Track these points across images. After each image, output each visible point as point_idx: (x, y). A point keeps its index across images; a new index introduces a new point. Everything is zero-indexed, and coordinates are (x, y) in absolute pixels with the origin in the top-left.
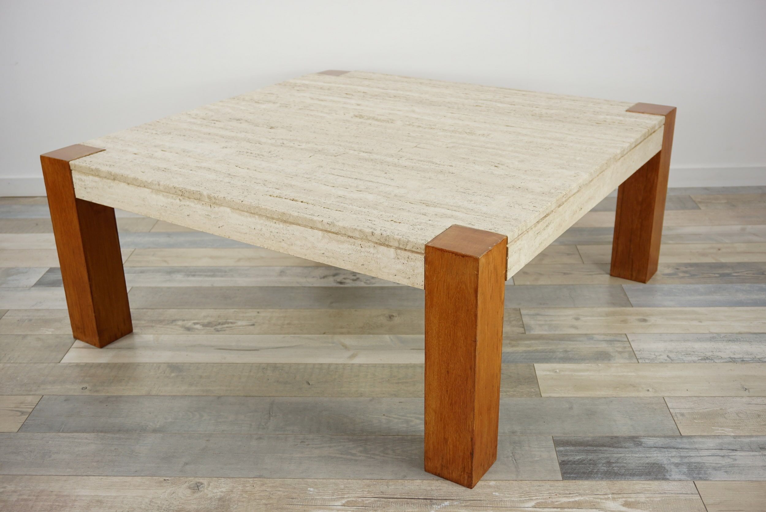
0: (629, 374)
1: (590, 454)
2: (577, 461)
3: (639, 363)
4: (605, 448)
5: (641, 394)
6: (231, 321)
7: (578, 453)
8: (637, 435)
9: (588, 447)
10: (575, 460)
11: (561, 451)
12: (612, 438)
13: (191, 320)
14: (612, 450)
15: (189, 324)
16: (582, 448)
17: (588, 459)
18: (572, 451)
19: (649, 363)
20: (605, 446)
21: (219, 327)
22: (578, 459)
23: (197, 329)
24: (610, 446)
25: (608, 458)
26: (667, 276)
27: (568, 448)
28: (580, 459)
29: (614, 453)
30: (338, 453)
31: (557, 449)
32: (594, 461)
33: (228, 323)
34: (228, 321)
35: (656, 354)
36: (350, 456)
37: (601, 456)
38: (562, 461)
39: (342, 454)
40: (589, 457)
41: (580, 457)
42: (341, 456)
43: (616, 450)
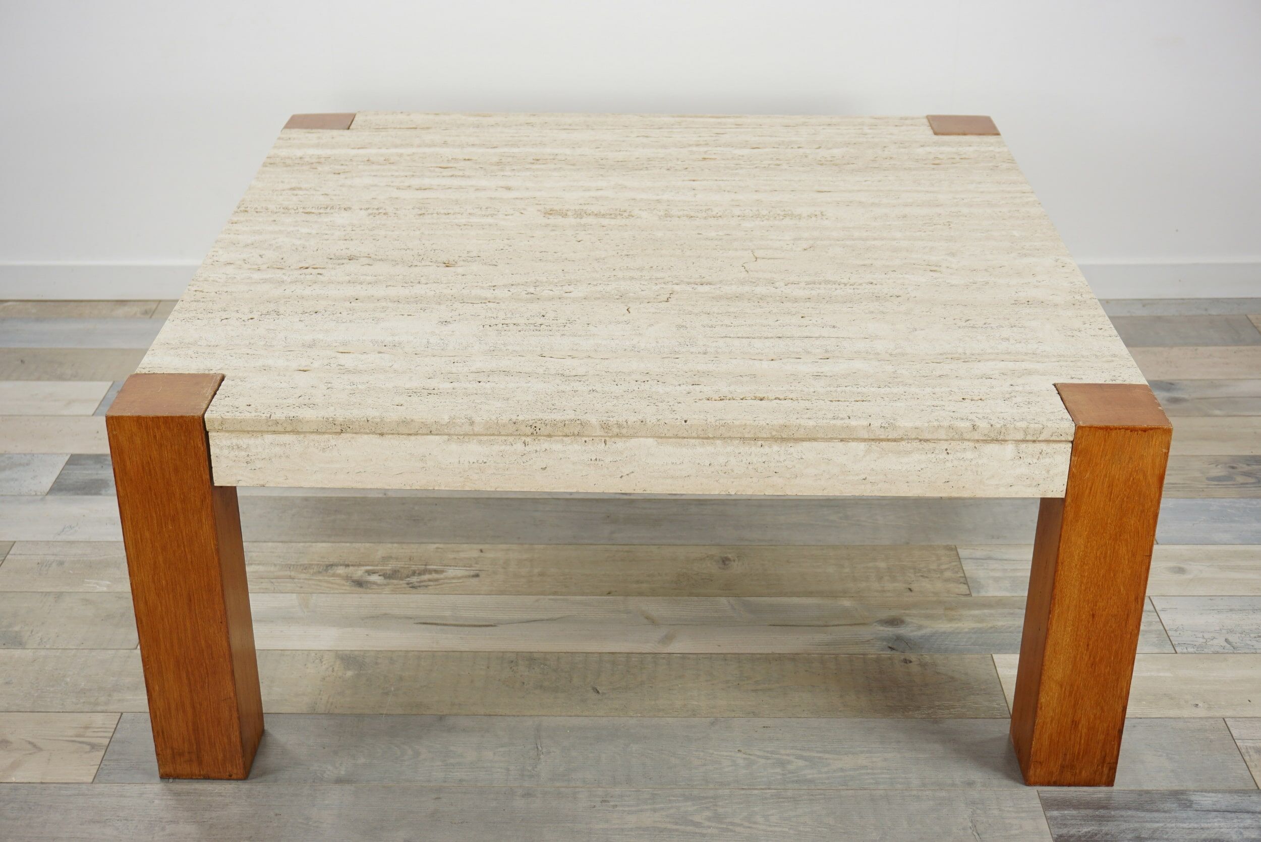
0: (1161, 674)
1: (1105, 823)
2: (1085, 836)
3: (1176, 653)
4: (1130, 813)
5: (1186, 713)
6: (435, 567)
7: (1085, 821)
8: (1182, 788)
9: (1101, 810)
10: (1080, 834)
11: (1056, 818)
12: (1141, 793)
13: (360, 565)
14: (1143, 815)
15: (359, 573)
16: (1089, 812)
17: (1102, 832)
18: (1073, 817)
19: (1195, 653)
20: (1129, 809)
21: (414, 579)
22: (1086, 832)
23: (375, 583)
24: (1137, 809)
25: (1135, 830)
26: (1216, 483)
27: (1066, 812)
28: (1089, 832)
29: (1147, 822)
30: (669, 822)
31: (1049, 814)
32: (1112, 835)
33: (430, 572)
34: (428, 567)
35: (1207, 636)
36: (691, 828)
37: (1124, 826)
38: (1057, 835)
39: (676, 824)
40: (1103, 828)
41: (1089, 829)
42: (675, 827)
43: (1148, 815)
